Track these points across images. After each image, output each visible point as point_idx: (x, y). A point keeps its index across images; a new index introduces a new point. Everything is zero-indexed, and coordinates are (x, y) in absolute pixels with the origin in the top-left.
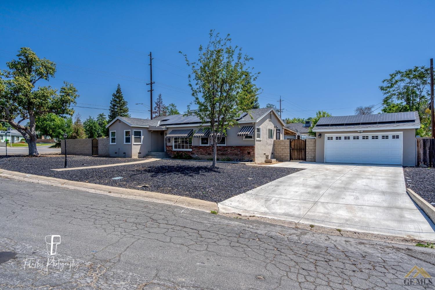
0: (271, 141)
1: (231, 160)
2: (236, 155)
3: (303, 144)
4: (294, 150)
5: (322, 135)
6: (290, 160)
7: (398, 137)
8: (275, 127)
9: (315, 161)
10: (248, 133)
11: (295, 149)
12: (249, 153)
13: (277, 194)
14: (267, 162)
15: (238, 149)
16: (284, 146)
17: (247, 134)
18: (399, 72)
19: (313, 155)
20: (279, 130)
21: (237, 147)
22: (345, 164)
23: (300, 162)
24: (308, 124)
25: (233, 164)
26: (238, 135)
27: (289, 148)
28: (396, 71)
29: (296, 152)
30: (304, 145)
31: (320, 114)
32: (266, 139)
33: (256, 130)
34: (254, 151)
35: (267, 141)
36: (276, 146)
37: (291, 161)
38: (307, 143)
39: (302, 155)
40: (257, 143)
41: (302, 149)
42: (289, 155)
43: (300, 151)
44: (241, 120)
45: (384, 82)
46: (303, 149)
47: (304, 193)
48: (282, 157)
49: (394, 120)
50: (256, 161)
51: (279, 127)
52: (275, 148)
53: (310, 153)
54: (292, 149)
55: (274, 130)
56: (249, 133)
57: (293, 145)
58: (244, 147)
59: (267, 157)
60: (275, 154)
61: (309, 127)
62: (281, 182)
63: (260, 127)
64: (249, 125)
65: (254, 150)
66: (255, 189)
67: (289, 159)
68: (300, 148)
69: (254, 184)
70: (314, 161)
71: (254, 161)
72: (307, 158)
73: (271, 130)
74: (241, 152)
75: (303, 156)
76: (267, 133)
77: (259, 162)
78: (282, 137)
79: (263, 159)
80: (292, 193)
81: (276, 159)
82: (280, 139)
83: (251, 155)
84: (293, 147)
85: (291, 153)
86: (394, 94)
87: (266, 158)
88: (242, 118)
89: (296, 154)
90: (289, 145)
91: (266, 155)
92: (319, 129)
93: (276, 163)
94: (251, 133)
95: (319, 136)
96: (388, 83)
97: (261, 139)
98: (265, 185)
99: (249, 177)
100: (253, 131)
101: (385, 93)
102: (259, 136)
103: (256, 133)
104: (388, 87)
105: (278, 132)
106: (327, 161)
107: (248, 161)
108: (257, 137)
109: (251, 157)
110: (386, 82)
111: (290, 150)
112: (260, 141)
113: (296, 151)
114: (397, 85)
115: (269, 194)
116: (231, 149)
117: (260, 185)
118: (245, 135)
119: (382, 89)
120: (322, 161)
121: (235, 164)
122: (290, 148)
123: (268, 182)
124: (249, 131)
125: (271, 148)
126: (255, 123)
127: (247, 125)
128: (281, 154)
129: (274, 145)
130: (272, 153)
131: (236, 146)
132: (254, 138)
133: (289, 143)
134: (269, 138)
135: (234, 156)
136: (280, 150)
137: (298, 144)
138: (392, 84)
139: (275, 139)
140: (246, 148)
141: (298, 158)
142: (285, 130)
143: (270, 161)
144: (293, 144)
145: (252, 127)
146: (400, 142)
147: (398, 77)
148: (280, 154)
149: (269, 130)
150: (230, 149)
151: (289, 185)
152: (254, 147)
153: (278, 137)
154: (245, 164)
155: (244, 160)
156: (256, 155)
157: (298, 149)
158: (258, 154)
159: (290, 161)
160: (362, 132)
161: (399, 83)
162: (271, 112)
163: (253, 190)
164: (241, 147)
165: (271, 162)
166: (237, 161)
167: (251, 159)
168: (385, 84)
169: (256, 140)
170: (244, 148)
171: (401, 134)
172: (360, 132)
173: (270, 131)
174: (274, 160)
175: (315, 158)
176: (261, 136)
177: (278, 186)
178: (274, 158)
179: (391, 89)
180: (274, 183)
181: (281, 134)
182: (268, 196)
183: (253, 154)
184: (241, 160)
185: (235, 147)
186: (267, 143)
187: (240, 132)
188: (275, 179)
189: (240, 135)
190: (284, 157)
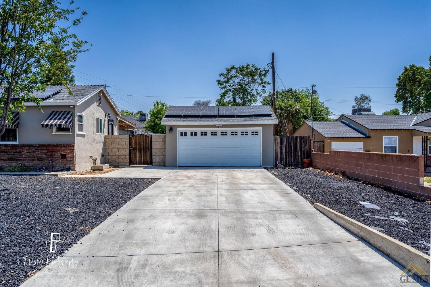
0: (101, 137)
1: (29, 169)
2: (40, 159)
3: (147, 141)
4: (135, 150)
5: (173, 129)
6: (130, 164)
7: (256, 133)
8: (107, 115)
9: (165, 166)
10: (61, 122)
11: (137, 149)
12: (64, 156)
13: (136, 245)
14: (95, 169)
15: (43, 150)
16: (121, 145)
17: (60, 125)
18: (234, 67)
19: (162, 157)
20: (113, 121)
21: (40, 146)
22: (202, 168)
23: (145, 168)
24: (143, 117)
25: (32, 177)
26: (43, 125)
27: (128, 147)
28: (231, 66)
29: (138, 153)
30: (150, 143)
31: (158, 105)
32: (93, 133)
33: (76, 119)
34: (73, 153)
35: (94, 137)
36: (109, 144)
37: (131, 166)
38: (154, 140)
39: (146, 157)
40: (77, 140)
41: (146, 149)
42: (128, 157)
43: (144, 151)
44: (48, 100)
45: (220, 75)
46: (148, 149)
47: (187, 233)
48: (117, 161)
49: (252, 114)
50: (77, 169)
51: (112, 117)
52: (106, 147)
53: (158, 154)
54: (132, 150)
55: (105, 120)
56: (64, 122)
57: (133, 143)
58: (55, 146)
59: (95, 161)
60: (107, 157)
61: (144, 121)
62: (134, 210)
63: (83, 114)
64: (63, 110)
65: (72, 151)
66: (86, 237)
67: (128, 164)
68: (143, 147)
69: (81, 223)
70: (163, 165)
71: (73, 169)
72: (154, 160)
73: (101, 120)
74: (49, 154)
75: (148, 159)
76: (94, 124)
77: (81, 171)
78: (116, 131)
79: (89, 165)
80: (166, 236)
81: (108, 165)
82: (113, 134)
83: (68, 159)
84: (134, 146)
85: (132, 154)
86: (230, 90)
87: (93, 163)
88: (49, 97)
89: (138, 156)
90: (128, 143)
91: (93, 158)
92: (169, 121)
93: (111, 171)
94: (67, 123)
95: (170, 130)
96: (224, 77)
97: (85, 134)
98: (106, 222)
99: (69, 206)
100: (72, 120)
101: (222, 88)
102: (81, 128)
103: (77, 123)
104: (225, 82)
105: (111, 124)
106: (180, 165)
107: (62, 171)
108: (79, 130)
109: (67, 163)
110: (222, 76)
111: (130, 150)
112: (83, 136)
113: (139, 151)
114: (232, 81)
115: (121, 246)
116: (29, 150)
117: (96, 225)
118: (55, 125)
119: (220, 83)
120: (174, 165)
121: (38, 176)
122: (130, 147)
123: (110, 214)
124: (63, 119)
125: (100, 147)
126: (74, 106)
127: (59, 110)
128: (116, 156)
129: (105, 142)
130: (103, 156)
131: (38, 145)
132: (74, 132)
133: (128, 140)
134: (97, 132)
135: (34, 162)
136: (114, 150)
137: (141, 142)
138: (228, 78)
139: (107, 134)
140: (58, 148)
141: (141, 162)
142: (120, 121)
143: (100, 168)
144: (133, 141)
145: (69, 112)
146: (258, 140)
147: (233, 73)
148: (114, 157)
149: (97, 119)
150: (27, 149)
151: (152, 216)
152: (73, 146)
153: (110, 131)
154: (57, 175)
155: (55, 167)
156: (77, 160)
157: (141, 149)
158: (80, 157)
159: (129, 166)
160: (221, 127)
161: (234, 79)
162: (100, 92)
163: (81, 240)
164: (49, 145)
165: (102, 170)
166: (40, 171)
167: (67, 167)
168: (222, 79)
169: (77, 134)
170: (55, 148)
171: (259, 129)
172: (219, 127)
173: (99, 122)
174: (106, 166)
175: (164, 161)
176: (85, 129)
177: (132, 221)
178: (105, 163)
179: (228, 85)
180: (120, 214)
181: (114, 127)
182: (120, 252)
183: (71, 157)
184: (49, 168)
185: (36, 146)
186: (95, 140)
187: (46, 120)
188: (121, 205)
189: (47, 125)
190: (120, 160)
